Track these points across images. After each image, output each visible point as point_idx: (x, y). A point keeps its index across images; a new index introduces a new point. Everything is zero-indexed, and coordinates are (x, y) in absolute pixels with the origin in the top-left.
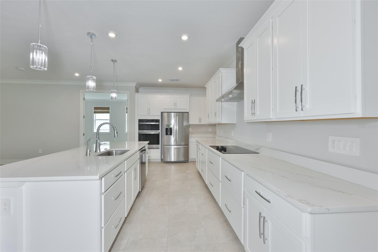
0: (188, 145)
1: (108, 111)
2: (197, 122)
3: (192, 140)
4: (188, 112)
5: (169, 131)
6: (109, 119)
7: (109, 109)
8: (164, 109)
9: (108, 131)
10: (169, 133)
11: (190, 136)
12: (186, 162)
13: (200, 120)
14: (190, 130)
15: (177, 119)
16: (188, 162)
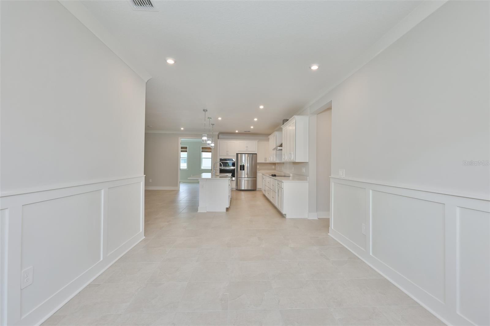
0: (256, 178)
1: (185, 150)
2: (263, 161)
3: (259, 175)
4: (256, 154)
5: (242, 168)
6: (186, 157)
7: (186, 149)
8: (239, 151)
9: (186, 168)
10: (242, 169)
11: (257, 172)
12: (254, 191)
13: (266, 159)
14: (258, 167)
15: (248, 158)
16: (256, 191)
